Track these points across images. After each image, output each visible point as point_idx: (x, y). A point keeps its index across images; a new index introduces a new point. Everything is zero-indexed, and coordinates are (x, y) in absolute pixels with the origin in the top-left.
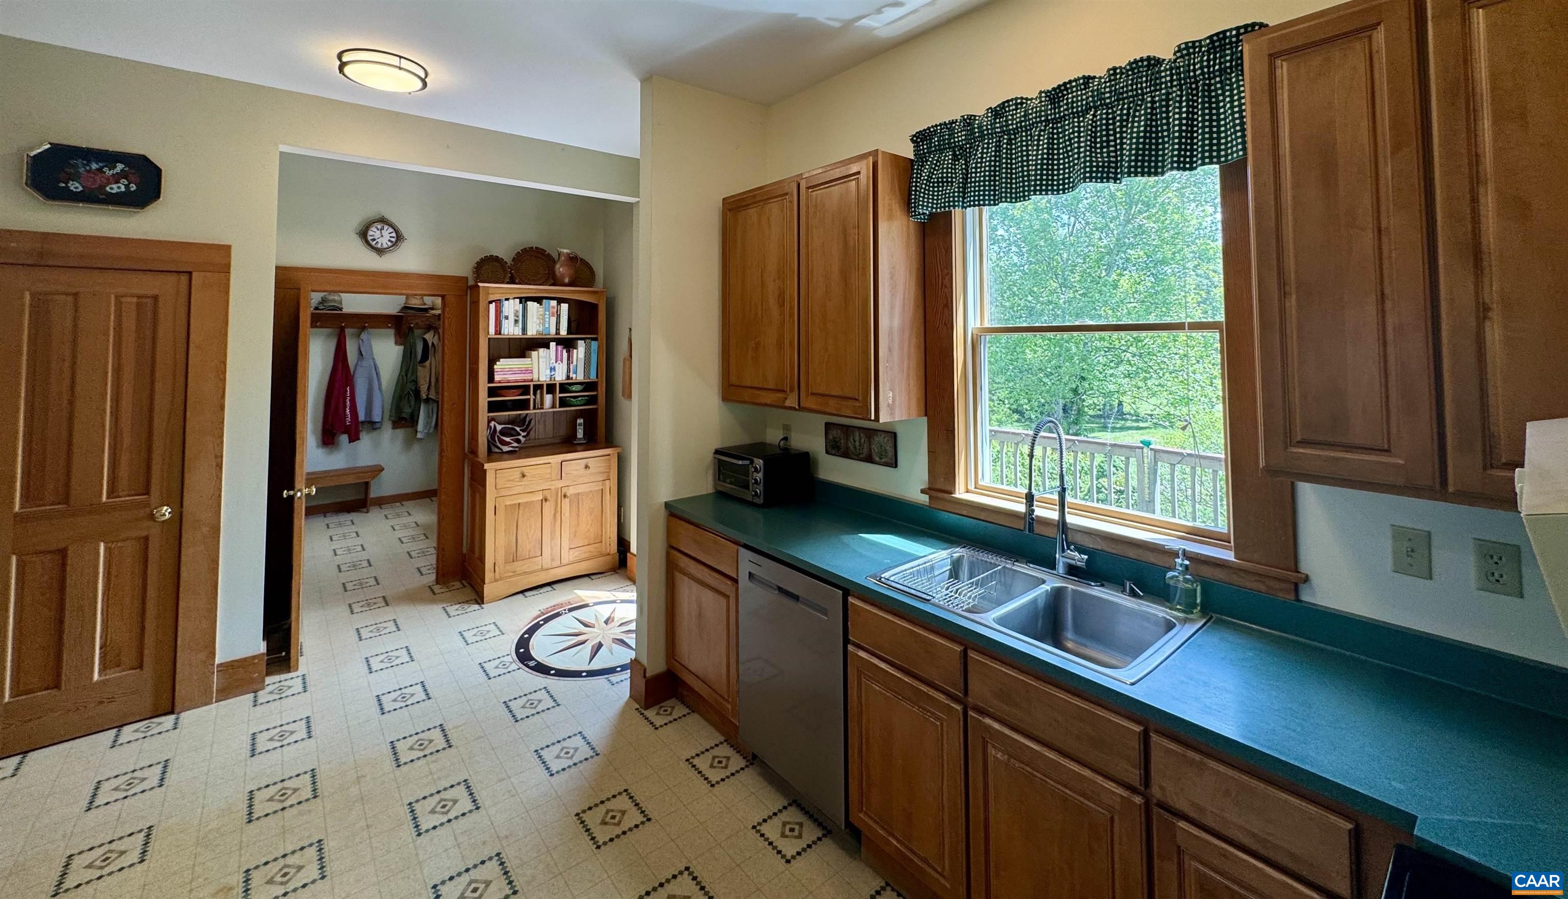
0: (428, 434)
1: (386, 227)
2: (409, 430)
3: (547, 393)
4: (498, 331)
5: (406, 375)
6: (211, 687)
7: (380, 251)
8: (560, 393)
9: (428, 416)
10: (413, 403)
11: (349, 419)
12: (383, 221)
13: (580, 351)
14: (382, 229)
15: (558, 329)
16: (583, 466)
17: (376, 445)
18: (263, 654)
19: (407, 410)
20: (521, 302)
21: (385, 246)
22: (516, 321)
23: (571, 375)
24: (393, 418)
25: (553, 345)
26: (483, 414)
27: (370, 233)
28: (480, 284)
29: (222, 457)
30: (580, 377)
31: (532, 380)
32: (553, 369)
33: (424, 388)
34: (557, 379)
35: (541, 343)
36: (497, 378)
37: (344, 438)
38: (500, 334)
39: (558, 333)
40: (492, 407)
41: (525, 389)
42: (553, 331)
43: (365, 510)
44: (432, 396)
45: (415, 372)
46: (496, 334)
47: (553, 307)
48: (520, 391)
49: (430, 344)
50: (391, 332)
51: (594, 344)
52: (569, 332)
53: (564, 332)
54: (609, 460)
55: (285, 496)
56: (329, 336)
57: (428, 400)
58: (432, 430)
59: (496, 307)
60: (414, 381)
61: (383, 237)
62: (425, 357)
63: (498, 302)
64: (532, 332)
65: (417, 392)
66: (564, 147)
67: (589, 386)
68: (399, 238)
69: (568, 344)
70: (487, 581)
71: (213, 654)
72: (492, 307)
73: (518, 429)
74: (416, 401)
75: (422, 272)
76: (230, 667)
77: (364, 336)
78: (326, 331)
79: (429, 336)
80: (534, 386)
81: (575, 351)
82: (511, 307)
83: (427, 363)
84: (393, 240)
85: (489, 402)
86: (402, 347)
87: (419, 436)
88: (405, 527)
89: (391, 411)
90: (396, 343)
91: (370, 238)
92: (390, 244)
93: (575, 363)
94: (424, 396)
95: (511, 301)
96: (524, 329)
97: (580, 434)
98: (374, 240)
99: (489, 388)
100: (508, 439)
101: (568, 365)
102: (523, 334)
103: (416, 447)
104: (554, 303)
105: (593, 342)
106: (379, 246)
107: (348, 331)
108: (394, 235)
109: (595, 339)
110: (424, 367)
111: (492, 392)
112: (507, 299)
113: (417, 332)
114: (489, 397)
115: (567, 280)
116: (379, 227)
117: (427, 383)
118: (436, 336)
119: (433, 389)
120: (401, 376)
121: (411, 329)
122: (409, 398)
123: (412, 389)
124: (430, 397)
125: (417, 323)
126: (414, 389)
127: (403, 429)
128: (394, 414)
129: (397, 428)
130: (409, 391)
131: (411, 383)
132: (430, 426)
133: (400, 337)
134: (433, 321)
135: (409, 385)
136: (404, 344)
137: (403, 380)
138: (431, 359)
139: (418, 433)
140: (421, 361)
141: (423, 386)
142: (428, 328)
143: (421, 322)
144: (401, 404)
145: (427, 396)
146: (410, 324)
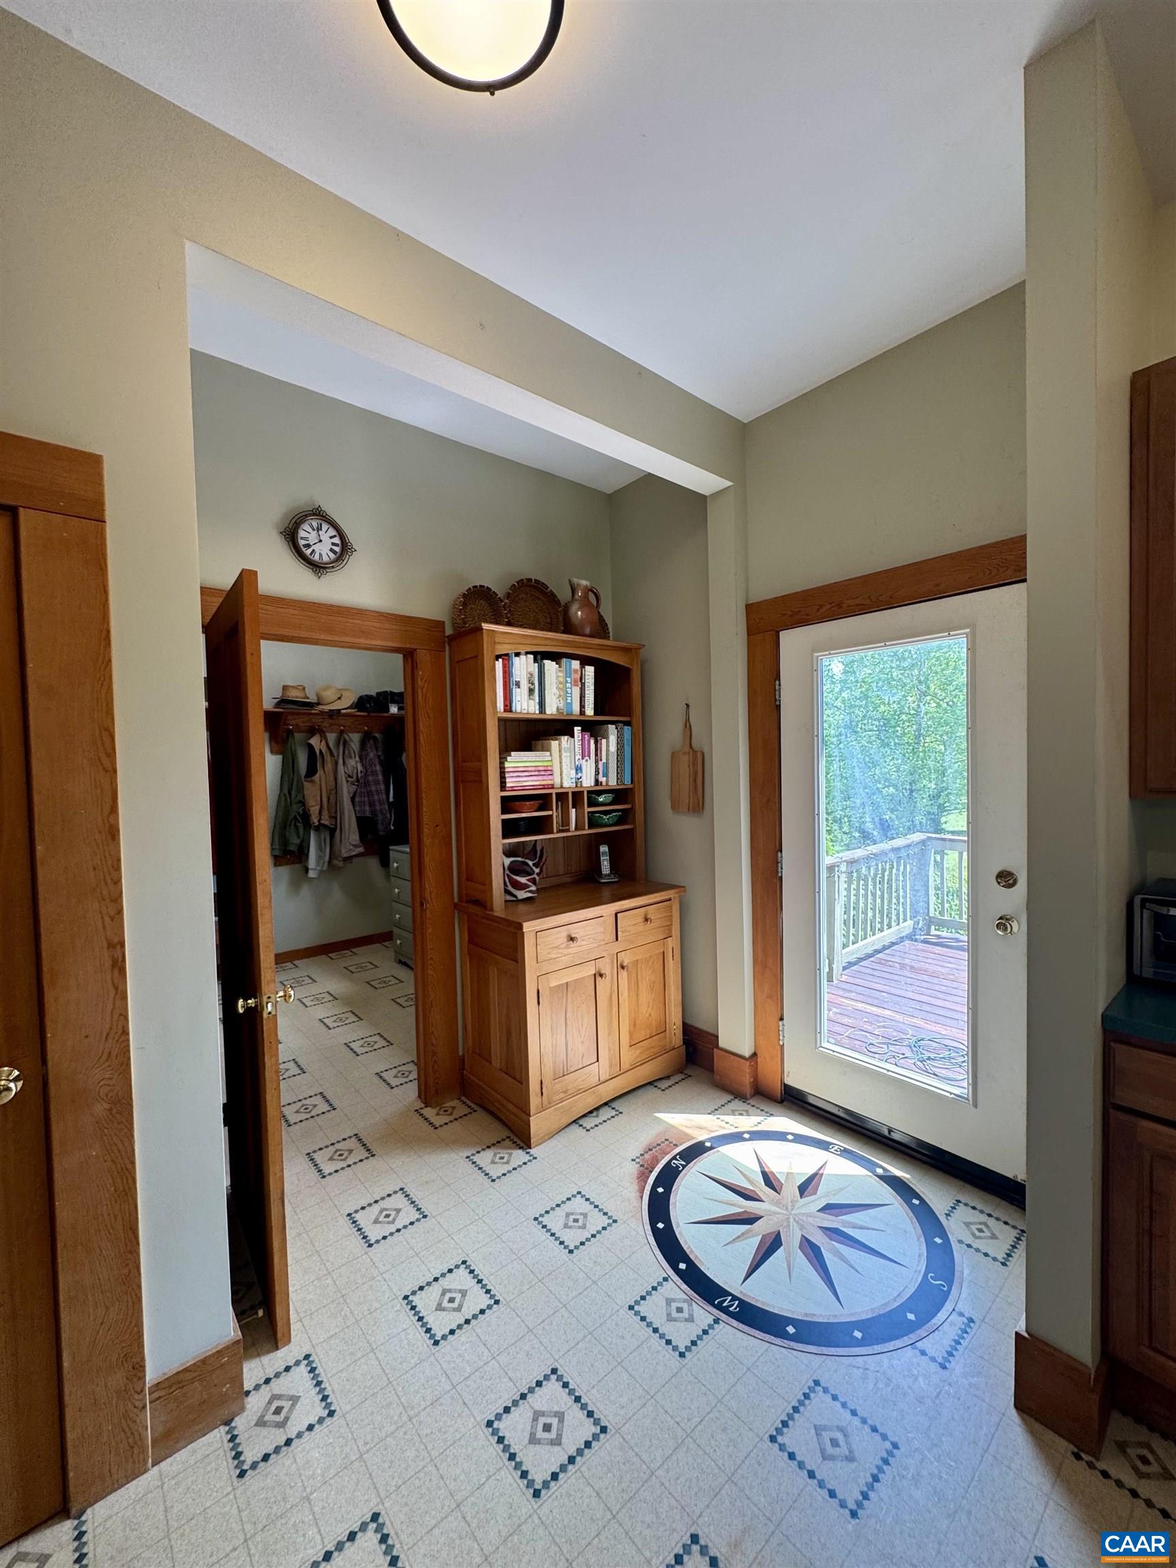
0: (321, 872)
1: (325, 526)
2: (297, 866)
3: (573, 808)
4: (508, 707)
5: (290, 793)
6: (142, 1438)
7: (317, 567)
8: (589, 806)
9: (320, 849)
10: (301, 831)
12: (319, 514)
13: (611, 742)
14: (319, 529)
15: (582, 706)
16: (641, 919)
18: (238, 1342)
19: (295, 841)
20: (535, 660)
21: (325, 559)
22: (531, 691)
23: (602, 779)
24: (276, 854)
25: (577, 729)
26: (497, 842)
27: (302, 534)
28: (485, 626)
29: (122, 944)
30: (613, 782)
31: (552, 787)
32: (578, 769)
33: (314, 811)
34: (584, 785)
35: (562, 727)
36: (510, 783)
38: (511, 711)
39: (582, 713)
40: (510, 829)
41: (542, 800)
42: (576, 709)
44: (326, 822)
45: (301, 789)
46: (505, 711)
47: (576, 671)
48: (536, 803)
49: (318, 752)
51: (627, 730)
52: (596, 713)
53: (590, 711)
54: (671, 907)
55: (241, 1011)
57: (318, 828)
58: (325, 868)
59: (504, 666)
60: (300, 802)
61: (322, 545)
62: (312, 770)
63: (505, 657)
64: (552, 708)
65: (306, 816)
66: (641, 371)
67: (620, 795)
68: (345, 548)
69: (593, 729)
70: (532, 1111)
71: (140, 1367)
72: (499, 664)
73: (531, 863)
74: (305, 828)
75: (383, 610)
76: (176, 1383)
79: (315, 741)
80: (557, 794)
81: (604, 741)
82: (523, 667)
83: (316, 778)
84: (337, 549)
85: (503, 821)
86: (280, 757)
87: (312, 874)
88: (318, 1000)
90: (273, 752)
91: (302, 542)
92: (332, 556)
93: (604, 760)
94: (315, 820)
95: (523, 657)
96: (542, 704)
97: (606, 867)
98: (308, 546)
99: (503, 798)
100: (523, 880)
101: (596, 762)
102: (541, 712)
103: (305, 891)
104: (576, 664)
105: (626, 727)
106: (316, 557)
108: (337, 540)
109: (628, 723)
110: (312, 782)
111: (508, 804)
112: (517, 655)
113: (298, 736)
114: (503, 812)
115: (588, 631)
116: (315, 524)
117: (317, 805)
118: (324, 742)
119: (325, 813)
120: (282, 795)
121: (290, 732)
122: (295, 826)
123: (298, 813)
124: (322, 822)
125: (297, 725)
126: (301, 812)
127: (288, 866)
128: (278, 847)
129: (280, 865)
130: (295, 816)
131: (296, 803)
132: (324, 863)
133: (277, 743)
134: (317, 720)
135: (295, 806)
136: (282, 754)
137: (286, 800)
138: (320, 772)
139: (310, 871)
140: (307, 776)
141: (312, 808)
142: (312, 731)
143: (304, 722)
144: (287, 833)
145: (319, 821)
146: (290, 722)
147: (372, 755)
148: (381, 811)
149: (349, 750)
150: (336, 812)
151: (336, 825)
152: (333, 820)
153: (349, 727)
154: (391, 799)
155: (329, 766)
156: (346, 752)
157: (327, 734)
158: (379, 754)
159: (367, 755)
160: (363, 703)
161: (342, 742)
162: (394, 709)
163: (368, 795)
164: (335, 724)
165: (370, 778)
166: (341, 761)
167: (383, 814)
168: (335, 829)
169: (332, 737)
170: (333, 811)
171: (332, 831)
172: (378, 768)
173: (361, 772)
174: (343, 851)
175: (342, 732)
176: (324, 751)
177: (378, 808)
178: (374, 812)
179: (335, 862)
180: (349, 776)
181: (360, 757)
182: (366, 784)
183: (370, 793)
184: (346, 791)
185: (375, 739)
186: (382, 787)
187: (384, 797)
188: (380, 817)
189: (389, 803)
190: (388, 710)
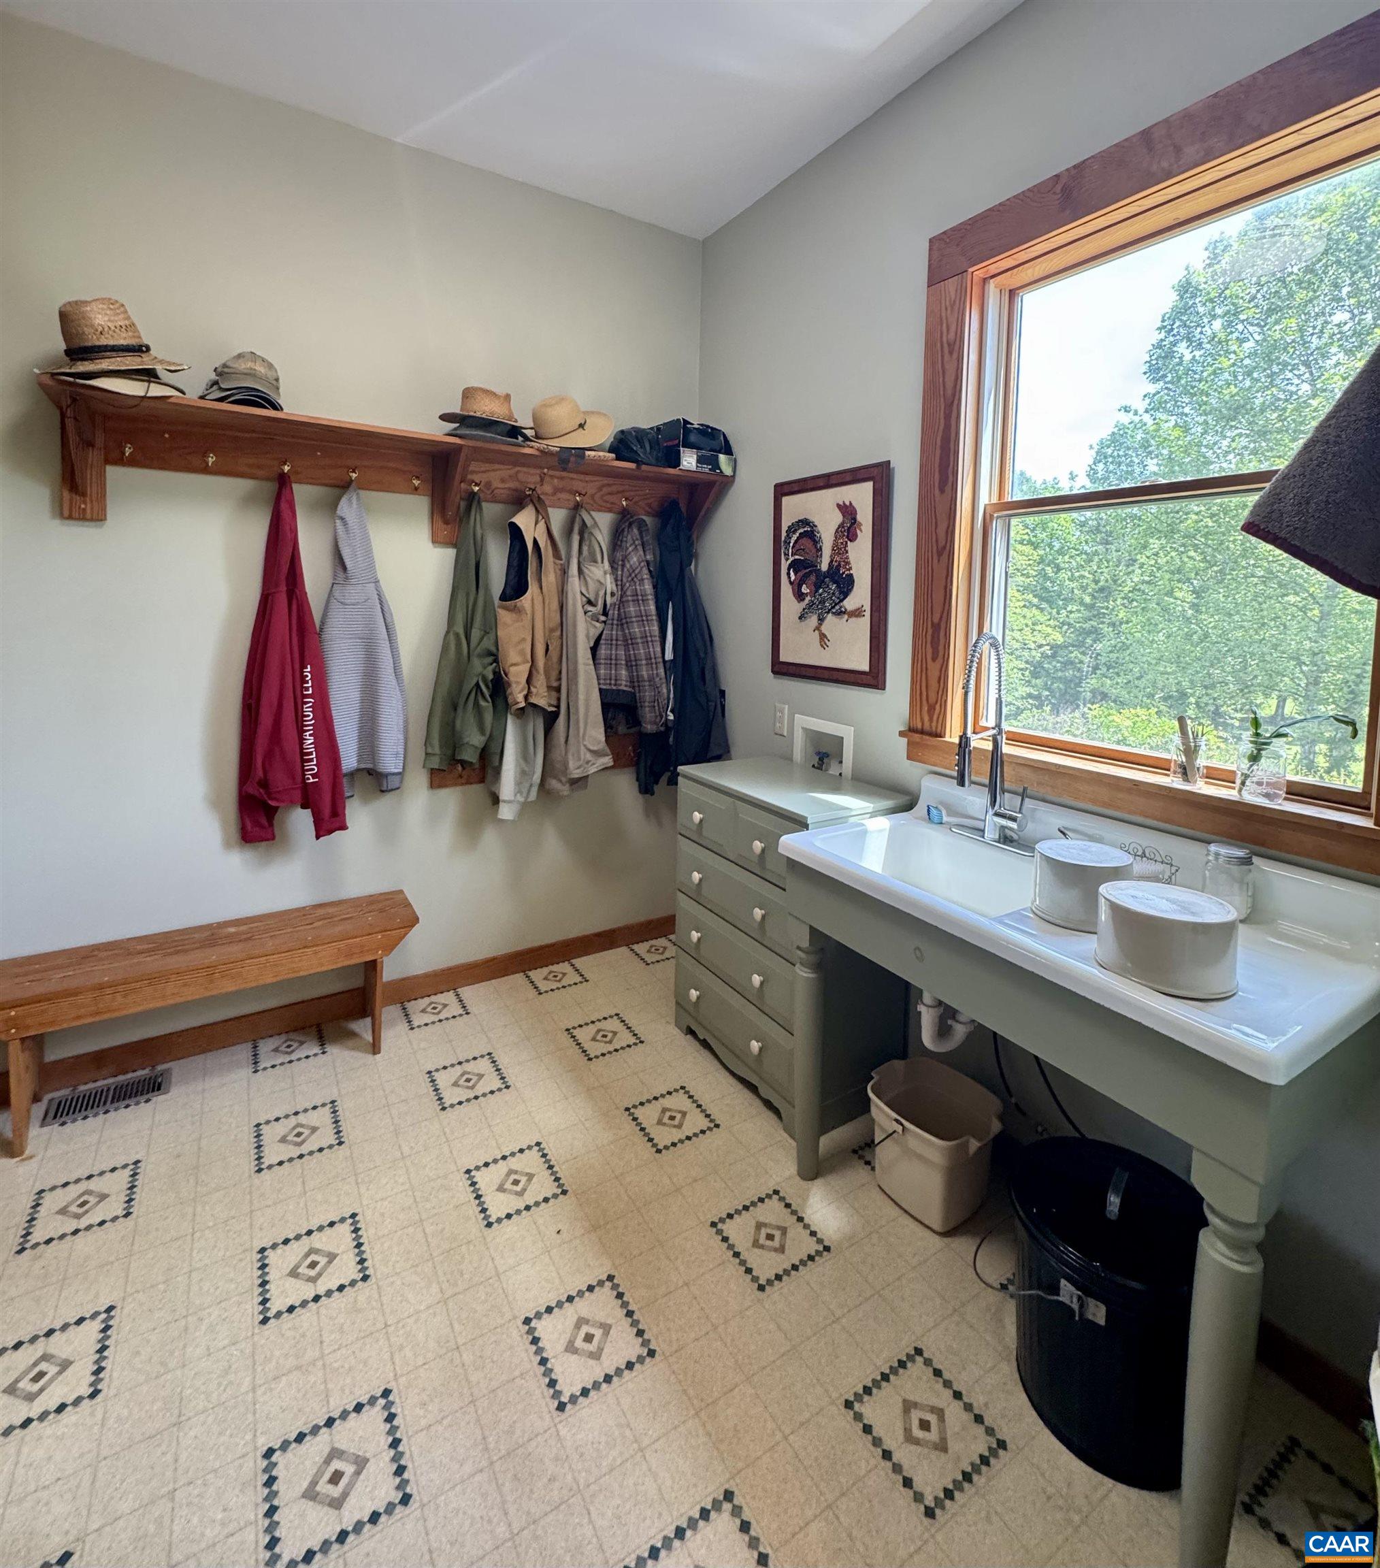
0: (525, 806)
2: (476, 789)
5: (467, 632)
9: (525, 756)
10: (488, 717)
11: (313, 766)
17: (388, 834)
19: (475, 739)
24: (435, 763)
33: (517, 674)
37: (300, 820)
43: (362, 1027)
44: (539, 699)
45: (491, 626)
49: (529, 544)
50: (420, 505)
56: (248, 501)
57: (523, 713)
58: (534, 798)
60: (488, 654)
62: (516, 587)
65: (499, 686)
74: (495, 711)
77: (348, 507)
78: (243, 485)
79: (524, 520)
83: (525, 601)
86: (451, 553)
87: (506, 812)
89: (427, 741)
90: (435, 541)
94: (517, 695)
107: (302, 493)
110: (516, 609)
113: (491, 510)
117: (525, 662)
118: (542, 524)
119: (540, 683)
120: (452, 637)
121: (472, 498)
122: (476, 704)
123: (484, 679)
124: (533, 700)
125: (488, 484)
126: (491, 677)
127: (459, 788)
128: (437, 750)
129: (440, 786)
130: (477, 685)
131: (480, 656)
132: (531, 786)
133: (446, 522)
134: (530, 477)
135: (477, 664)
136: (454, 545)
137: (459, 644)
138: (533, 588)
139: (501, 804)
140: (504, 597)
141: (513, 669)
142: (519, 501)
143: (503, 481)
144: (458, 723)
145: (526, 697)
146: (477, 478)
147: (634, 560)
148: (651, 679)
149: (590, 546)
150: (560, 679)
151: (558, 707)
152: (554, 694)
153: (592, 496)
154: (669, 655)
155: (550, 577)
156: (585, 548)
157: (550, 510)
158: (648, 557)
159: (625, 559)
160: (623, 445)
161: (577, 527)
162: (689, 460)
163: (626, 646)
164: (562, 490)
165: (632, 609)
166: (574, 569)
167: (655, 688)
168: (555, 715)
169: (557, 516)
170: (554, 674)
171: (550, 719)
172: (648, 587)
173: (613, 594)
174: (572, 764)
175: (577, 507)
176: (542, 544)
177: (644, 673)
178: (634, 681)
179: (553, 783)
180: (590, 602)
181: (613, 563)
182: (623, 621)
183: (629, 642)
184: (584, 630)
185: (641, 525)
186: (655, 628)
187: (658, 649)
188: (648, 695)
189: (664, 662)
190: (676, 463)
